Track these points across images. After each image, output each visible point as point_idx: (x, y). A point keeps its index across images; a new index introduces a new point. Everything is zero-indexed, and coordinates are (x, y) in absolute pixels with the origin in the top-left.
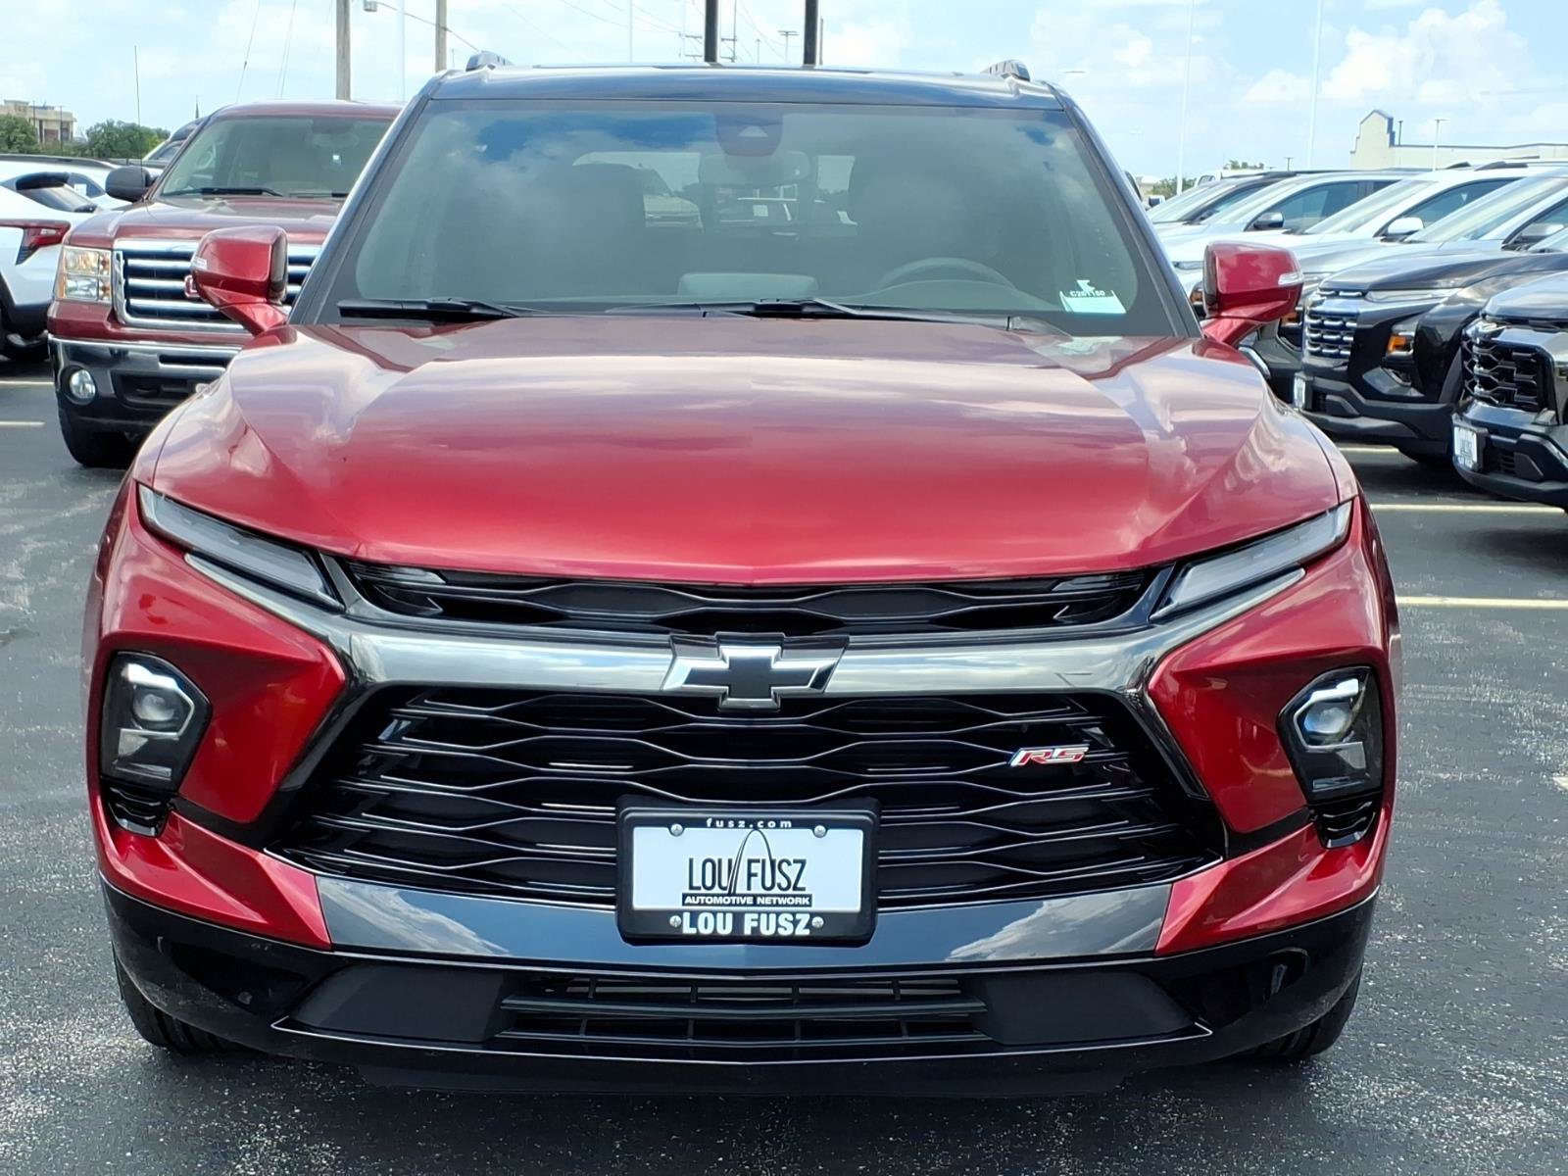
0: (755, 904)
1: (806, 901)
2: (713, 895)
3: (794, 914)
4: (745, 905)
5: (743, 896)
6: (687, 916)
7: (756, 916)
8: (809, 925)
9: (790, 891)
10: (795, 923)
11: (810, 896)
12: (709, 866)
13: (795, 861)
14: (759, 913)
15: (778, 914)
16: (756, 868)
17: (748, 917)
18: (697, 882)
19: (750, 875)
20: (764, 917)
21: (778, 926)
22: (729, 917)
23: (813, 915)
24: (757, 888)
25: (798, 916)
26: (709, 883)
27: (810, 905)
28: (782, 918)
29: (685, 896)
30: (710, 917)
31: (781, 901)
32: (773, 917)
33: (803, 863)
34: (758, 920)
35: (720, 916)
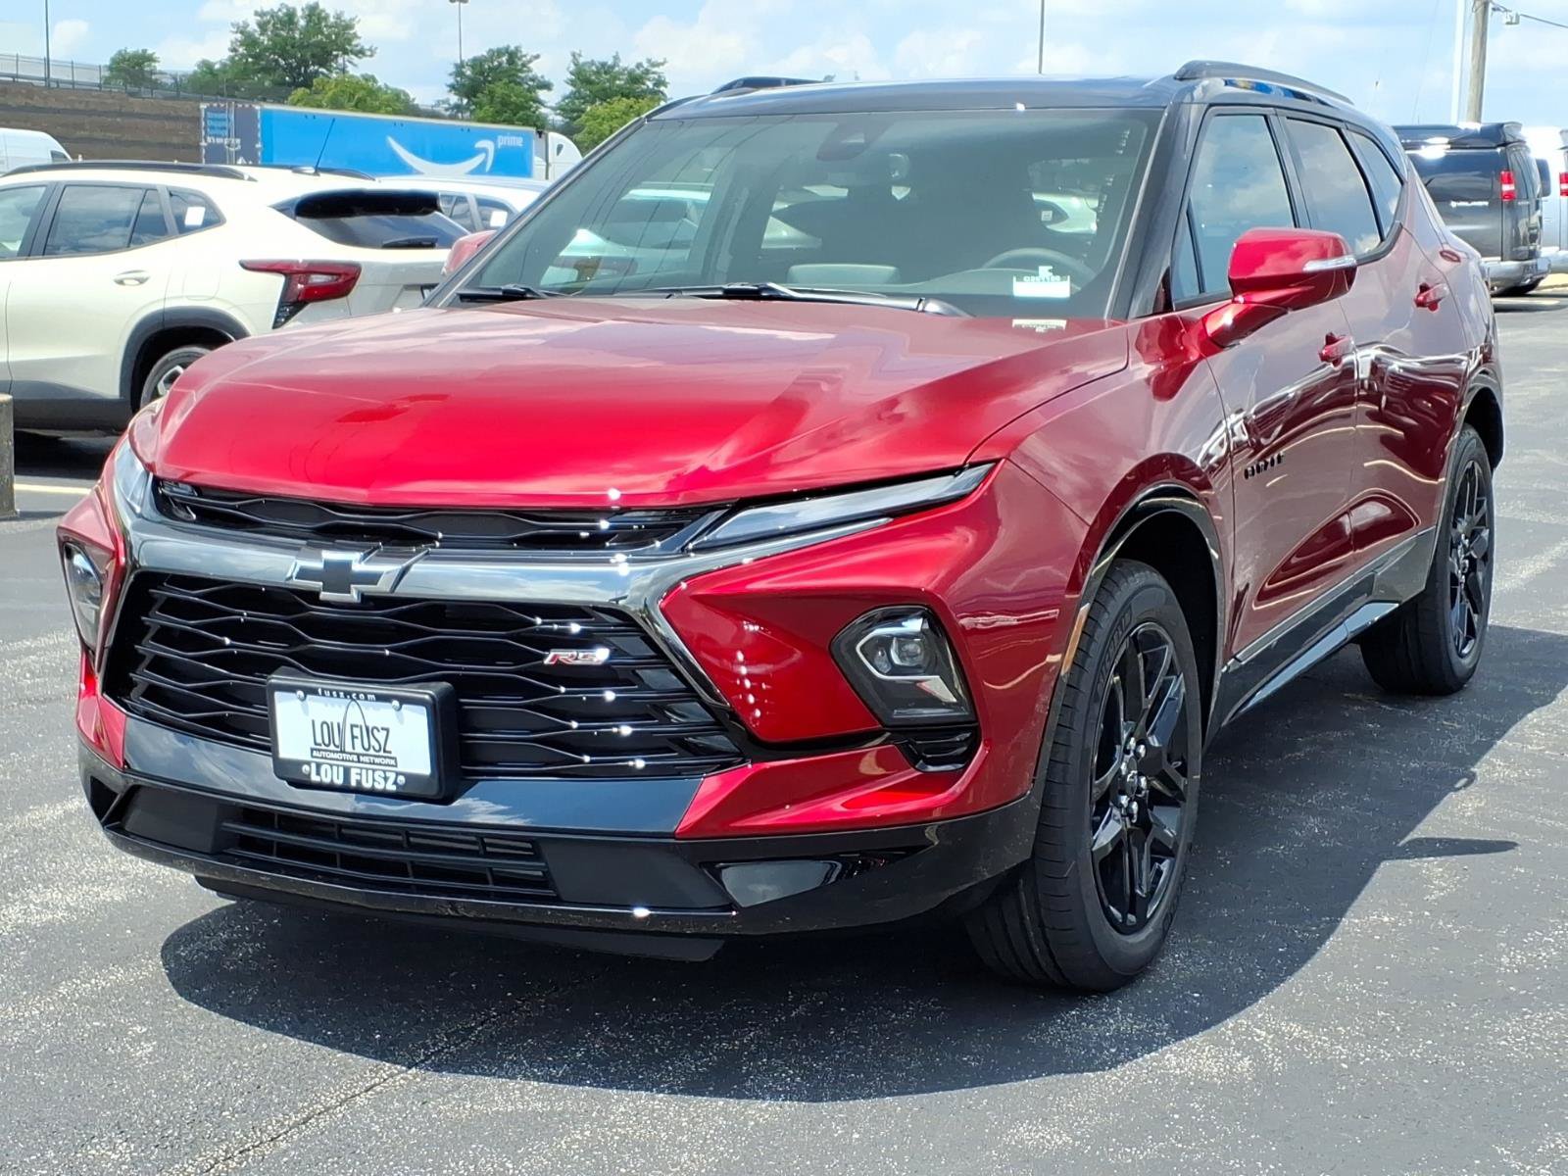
0: (359, 761)
1: (392, 762)
2: (331, 751)
3: (384, 772)
4: (353, 761)
5: (351, 754)
6: (313, 766)
7: (358, 771)
8: (395, 783)
9: (382, 753)
10: (386, 779)
11: (394, 758)
12: (325, 726)
13: (383, 729)
14: (361, 769)
15: (374, 771)
16: (357, 732)
17: (353, 772)
18: (319, 740)
19: (353, 737)
20: (364, 771)
21: (374, 780)
22: (341, 769)
23: (398, 774)
24: (359, 749)
25: (388, 774)
26: (327, 742)
27: (396, 766)
28: (377, 773)
29: (312, 750)
30: (328, 767)
31: (377, 760)
32: (370, 772)
33: (387, 730)
34: (360, 774)
35: (335, 768)
